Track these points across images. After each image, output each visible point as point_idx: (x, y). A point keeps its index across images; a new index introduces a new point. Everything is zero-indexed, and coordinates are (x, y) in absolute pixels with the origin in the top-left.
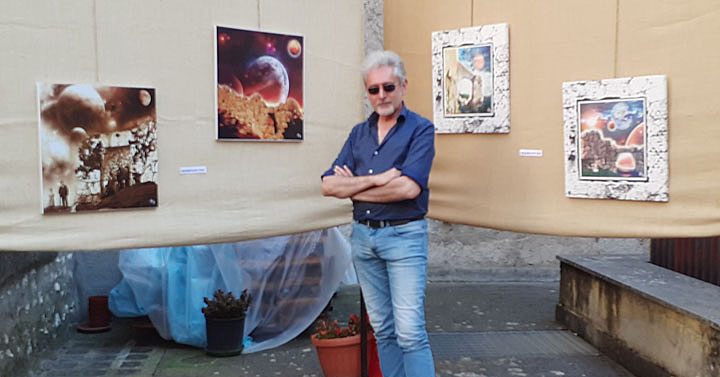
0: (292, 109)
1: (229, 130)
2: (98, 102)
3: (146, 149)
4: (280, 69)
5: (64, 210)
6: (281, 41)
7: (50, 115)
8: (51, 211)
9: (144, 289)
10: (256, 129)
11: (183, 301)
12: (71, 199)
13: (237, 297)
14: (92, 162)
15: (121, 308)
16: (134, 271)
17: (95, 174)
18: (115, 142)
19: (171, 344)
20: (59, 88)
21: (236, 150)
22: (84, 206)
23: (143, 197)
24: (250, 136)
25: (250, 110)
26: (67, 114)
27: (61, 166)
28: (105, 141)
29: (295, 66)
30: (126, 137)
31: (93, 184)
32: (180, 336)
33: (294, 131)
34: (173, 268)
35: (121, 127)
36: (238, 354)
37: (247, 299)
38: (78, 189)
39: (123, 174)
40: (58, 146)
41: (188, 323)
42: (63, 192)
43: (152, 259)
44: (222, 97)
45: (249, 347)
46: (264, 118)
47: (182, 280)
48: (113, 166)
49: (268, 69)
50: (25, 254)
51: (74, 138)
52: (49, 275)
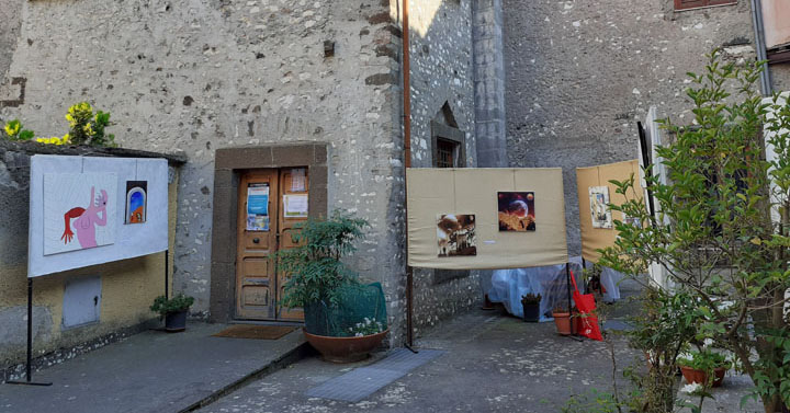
0: (530, 219)
1: (503, 228)
2: (456, 220)
3: (472, 235)
4: (524, 204)
5: (445, 255)
6: (524, 195)
7: (440, 225)
8: (440, 256)
9: (500, 290)
10: (515, 227)
11: (516, 297)
12: (447, 252)
13: (536, 295)
14: (453, 239)
15: (493, 299)
16: (498, 283)
17: (455, 244)
18: (461, 233)
19: (512, 316)
20: (443, 216)
21: (506, 235)
22: (451, 254)
23: (472, 252)
24: (512, 230)
25: (512, 220)
26: (446, 225)
27: (443, 241)
28: (458, 233)
29: (531, 204)
30: (465, 231)
31: (454, 247)
32: (515, 313)
33: (531, 227)
34: (512, 282)
35: (463, 228)
36: (537, 322)
37: (539, 297)
38: (449, 248)
39: (464, 244)
40: (442, 235)
41: (517, 308)
42: (444, 250)
43: (504, 276)
44: (500, 216)
45: (542, 319)
46: (518, 222)
47: (516, 288)
48: (460, 241)
49: (519, 204)
50: (450, 271)
51: (448, 232)
52: (464, 282)
